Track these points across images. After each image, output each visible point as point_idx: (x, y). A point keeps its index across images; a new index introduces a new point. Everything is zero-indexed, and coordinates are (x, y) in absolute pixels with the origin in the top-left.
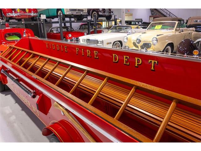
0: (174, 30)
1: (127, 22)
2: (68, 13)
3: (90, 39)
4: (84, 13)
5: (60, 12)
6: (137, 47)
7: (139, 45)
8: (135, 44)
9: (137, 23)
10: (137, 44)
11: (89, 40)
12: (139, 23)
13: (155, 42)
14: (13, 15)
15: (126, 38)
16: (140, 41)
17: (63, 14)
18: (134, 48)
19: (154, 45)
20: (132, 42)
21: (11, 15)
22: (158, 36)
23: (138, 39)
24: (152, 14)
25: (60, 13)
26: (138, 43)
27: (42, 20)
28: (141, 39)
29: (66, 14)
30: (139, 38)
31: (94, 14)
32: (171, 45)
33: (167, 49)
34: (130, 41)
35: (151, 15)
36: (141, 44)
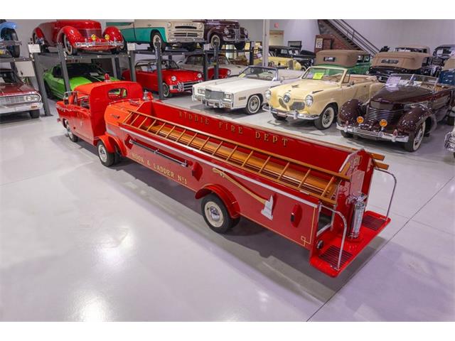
0: (340, 83)
1: (271, 49)
2: (171, 41)
3: (213, 90)
4: (198, 39)
5: (156, 37)
6: (285, 107)
7: (288, 105)
8: (281, 102)
9: (291, 52)
10: (285, 103)
11: (210, 91)
12: (294, 52)
13: (310, 101)
14: (84, 46)
15: (268, 92)
16: (289, 99)
17: (162, 40)
18: (280, 108)
19: (309, 106)
20: (278, 98)
21: (82, 46)
22: (314, 93)
23: (285, 96)
24: (321, 32)
25: (157, 40)
26: (287, 102)
27: (128, 53)
28: (290, 96)
29: (168, 42)
30: (288, 94)
31: (214, 39)
32: (334, 105)
33: (328, 111)
34: (275, 97)
35: (319, 34)
36: (291, 103)
